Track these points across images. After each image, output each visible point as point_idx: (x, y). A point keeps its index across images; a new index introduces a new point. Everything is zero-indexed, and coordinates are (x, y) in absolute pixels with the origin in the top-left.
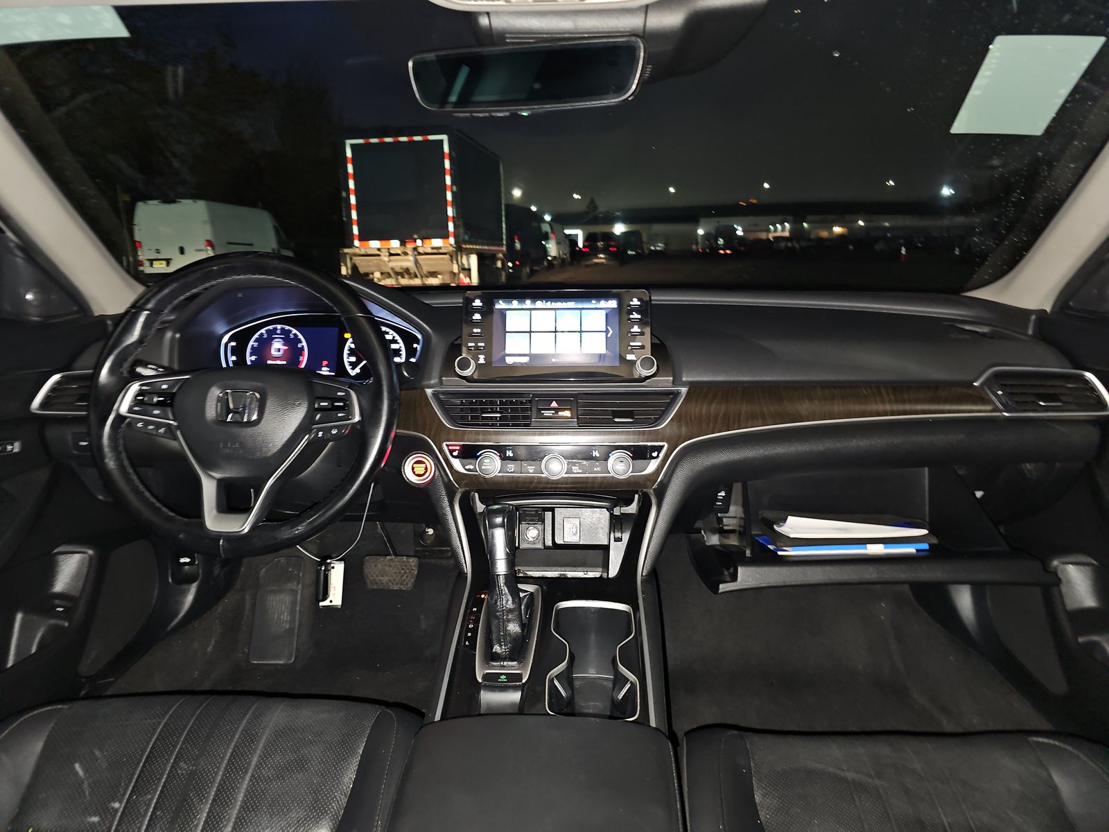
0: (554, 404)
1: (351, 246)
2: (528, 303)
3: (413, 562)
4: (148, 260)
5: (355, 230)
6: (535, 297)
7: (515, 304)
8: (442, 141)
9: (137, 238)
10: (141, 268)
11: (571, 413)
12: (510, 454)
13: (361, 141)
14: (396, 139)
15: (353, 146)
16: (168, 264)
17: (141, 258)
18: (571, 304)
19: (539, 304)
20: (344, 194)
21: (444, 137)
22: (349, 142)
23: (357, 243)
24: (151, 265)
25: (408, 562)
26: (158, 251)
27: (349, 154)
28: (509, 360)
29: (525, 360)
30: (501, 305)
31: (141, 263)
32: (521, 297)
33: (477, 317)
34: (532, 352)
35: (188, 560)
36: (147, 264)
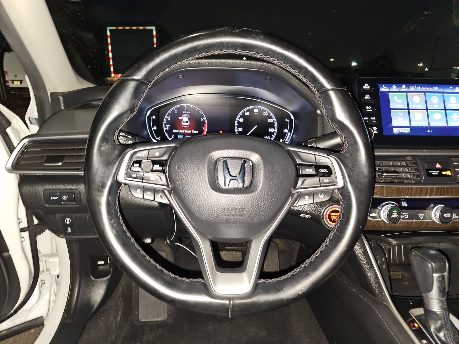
0: (438, 166)
1: (110, 76)
2: (404, 88)
3: (239, 254)
4: (11, 80)
5: (112, 69)
6: (409, 83)
7: (394, 88)
8: (152, 30)
9: (5, 70)
10: (7, 84)
11: (451, 172)
12: (404, 204)
13: (114, 28)
14: (131, 28)
15: (110, 30)
16: (21, 83)
17: (7, 79)
18: (435, 89)
19: (412, 88)
20: (106, 52)
21: (154, 28)
22: (109, 28)
23: (113, 75)
24: (13, 83)
25: (236, 255)
26: (16, 76)
27: (109, 34)
28: (396, 131)
29: (407, 131)
30: (384, 88)
31: (7, 82)
32: (399, 83)
33: (367, 97)
34: (412, 125)
35: (103, 262)
36: (10, 82)
